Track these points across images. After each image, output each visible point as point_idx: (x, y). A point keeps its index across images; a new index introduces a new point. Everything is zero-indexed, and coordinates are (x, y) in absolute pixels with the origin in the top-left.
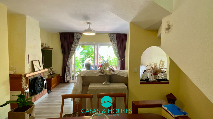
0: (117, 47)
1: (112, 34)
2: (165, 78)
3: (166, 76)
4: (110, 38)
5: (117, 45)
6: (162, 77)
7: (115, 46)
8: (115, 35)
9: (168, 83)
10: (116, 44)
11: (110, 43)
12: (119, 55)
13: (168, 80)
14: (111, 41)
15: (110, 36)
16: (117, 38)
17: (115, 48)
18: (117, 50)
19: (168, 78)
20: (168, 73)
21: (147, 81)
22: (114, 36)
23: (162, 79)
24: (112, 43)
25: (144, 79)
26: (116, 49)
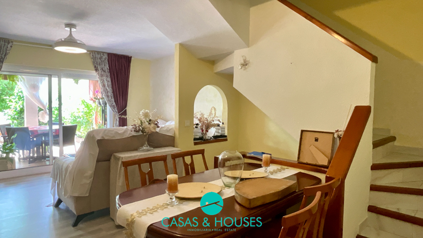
0: (110, 83)
1: (98, 54)
2: (223, 132)
3: (223, 130)
4: (94, 63)
5: (109, 79)
6: (219, 132)
7: (105, 81)
8: (106, 56)
9: (226, 140)
10: (107, 76)
11: (94, 73)
12: (115, 101)
13: (226, 136)
14: (96, 70)
15: (94, 58)
16: (110, 62)
17: (104, 86)
18: (110, 89)
19: (226, 134)
20: (226, 126)
21: (202, 140)
22: (104, 57)
23: (219, 134)
24: (98, 74)
25: (198, 137)
26: (107, 88)
